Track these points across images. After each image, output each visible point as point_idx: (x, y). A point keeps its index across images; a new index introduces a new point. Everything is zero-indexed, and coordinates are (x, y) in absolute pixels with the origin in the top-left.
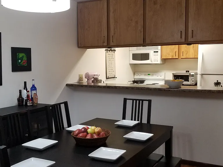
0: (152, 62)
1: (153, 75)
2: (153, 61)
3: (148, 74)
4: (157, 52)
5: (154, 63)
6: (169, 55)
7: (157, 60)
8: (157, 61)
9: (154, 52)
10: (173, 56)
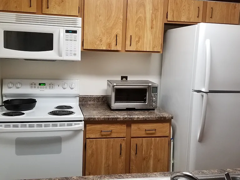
0: (61, 56)
1: (51, 86)
2: (64, 54)
3: (40, 84)
4: (75, 32)
5: (65, 58)
6: (101, 41)
7: (73, 52)
8: (75, 54)
9: (67, 31)
10: (109, 45)
